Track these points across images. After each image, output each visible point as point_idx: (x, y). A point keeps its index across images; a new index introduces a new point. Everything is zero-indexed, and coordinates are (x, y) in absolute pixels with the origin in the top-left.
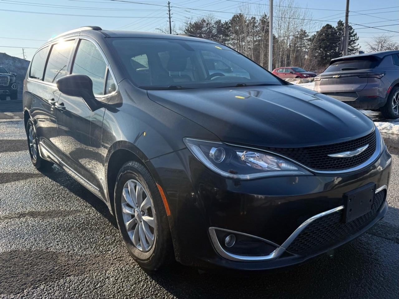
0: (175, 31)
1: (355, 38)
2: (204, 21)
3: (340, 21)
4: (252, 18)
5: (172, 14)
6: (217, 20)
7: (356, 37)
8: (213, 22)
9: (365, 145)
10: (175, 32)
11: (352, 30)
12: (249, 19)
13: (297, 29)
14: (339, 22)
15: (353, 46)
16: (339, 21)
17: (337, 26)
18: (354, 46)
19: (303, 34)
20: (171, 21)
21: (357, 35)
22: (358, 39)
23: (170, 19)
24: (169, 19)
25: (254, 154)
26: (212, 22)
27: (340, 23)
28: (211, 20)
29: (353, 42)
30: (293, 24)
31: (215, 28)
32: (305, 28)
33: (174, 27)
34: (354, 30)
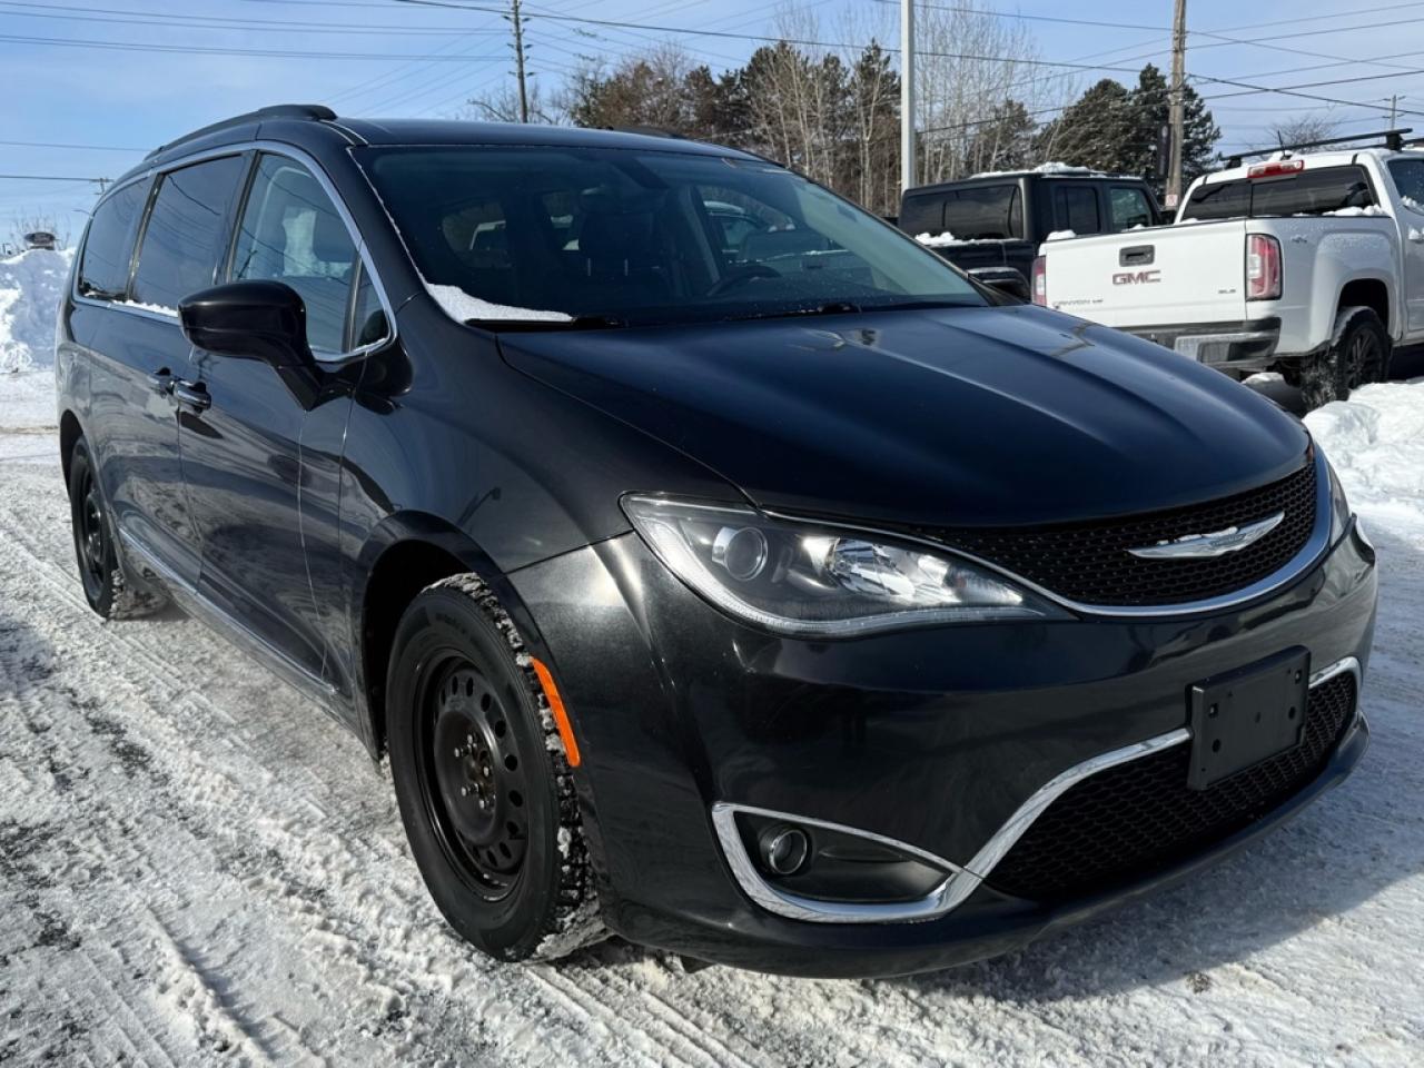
0: (536, 109)
1: (1204, 132)
2: (648, 72)
3: (1149, 67)
4: (826, 62)
5: (528, 46)
6: (697, 66)
7: (1211, 128)
8: (680, 76)
9: (1273, 513)
10: (539, 113)
11: (1196, 101)
12: (817, 63)
13: (989, 99)
14: (1144, 72)
15: (1199, 160)
16: (1143, 67)
17: (1139, 87)
18: (1205, 162)
19: (1017, 118)
20: (526, 71)
21: (1214, 118)
22: (1216, 136)
23: (521, 66)
24: (517, 66)
25: (869, 549)
26: (677, 74)
27: (1150, 77)
28: (674, 67)
29: (1198, 147)
30: (977, 80)
31: (688, 97)
32: (1017, 93)
33: (535, 96)
34: (1201, 101)
